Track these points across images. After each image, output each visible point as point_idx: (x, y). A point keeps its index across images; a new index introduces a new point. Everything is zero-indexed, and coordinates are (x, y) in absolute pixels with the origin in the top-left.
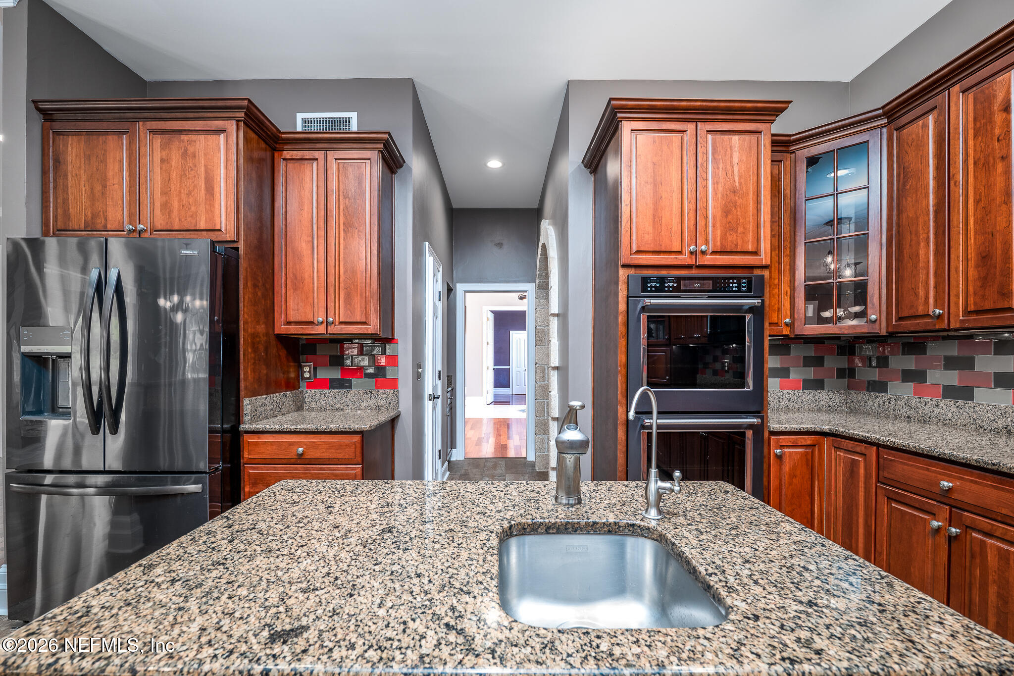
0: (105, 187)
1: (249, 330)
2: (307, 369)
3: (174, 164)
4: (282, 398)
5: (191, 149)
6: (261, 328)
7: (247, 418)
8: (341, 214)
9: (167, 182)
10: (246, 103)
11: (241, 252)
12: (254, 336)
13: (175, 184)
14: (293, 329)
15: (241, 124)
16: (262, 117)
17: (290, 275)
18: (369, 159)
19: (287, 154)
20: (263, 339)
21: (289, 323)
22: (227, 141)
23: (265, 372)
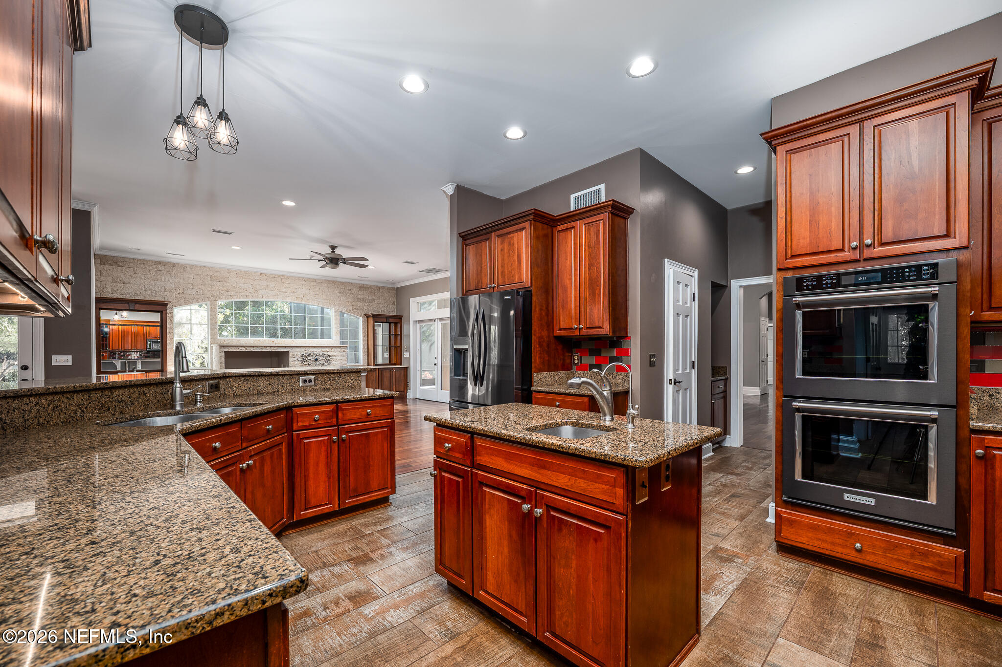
0: (481, 268)
1: (537, 335)
2: (576, 357)
3: (506, 251)
4: (557, 375)
5: (512, 242)
6: (545, 333)
7: (535, 384)
8: (587, 259)
9: (503, 260)
10: (533, 211)
11: (533, 292)
12: (540, 338)
13: (506, 262)
14: (563, 333)
15: (533, 222)
16: (543, 214)
17: (561, 301)
18: (602, 220)
19: (560, 228)
20: (546, 339)
21: (560, 329)
22: (526, 233)
23: (547, 358)
